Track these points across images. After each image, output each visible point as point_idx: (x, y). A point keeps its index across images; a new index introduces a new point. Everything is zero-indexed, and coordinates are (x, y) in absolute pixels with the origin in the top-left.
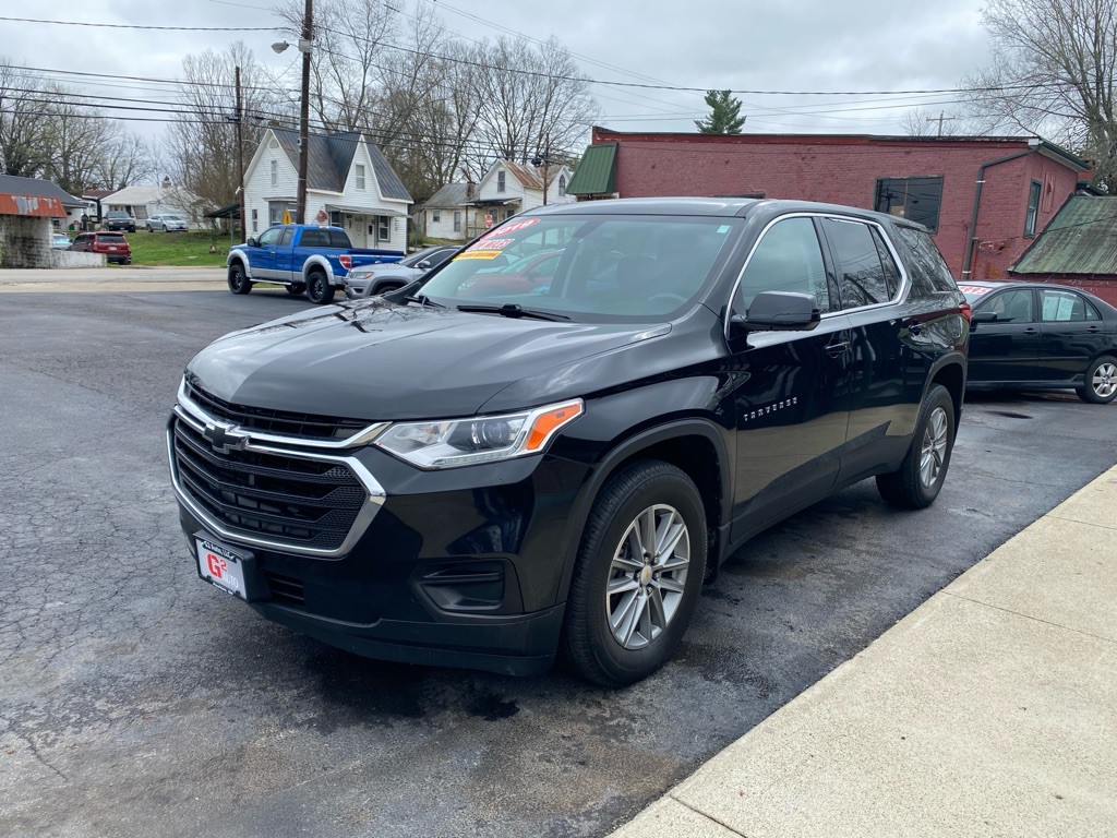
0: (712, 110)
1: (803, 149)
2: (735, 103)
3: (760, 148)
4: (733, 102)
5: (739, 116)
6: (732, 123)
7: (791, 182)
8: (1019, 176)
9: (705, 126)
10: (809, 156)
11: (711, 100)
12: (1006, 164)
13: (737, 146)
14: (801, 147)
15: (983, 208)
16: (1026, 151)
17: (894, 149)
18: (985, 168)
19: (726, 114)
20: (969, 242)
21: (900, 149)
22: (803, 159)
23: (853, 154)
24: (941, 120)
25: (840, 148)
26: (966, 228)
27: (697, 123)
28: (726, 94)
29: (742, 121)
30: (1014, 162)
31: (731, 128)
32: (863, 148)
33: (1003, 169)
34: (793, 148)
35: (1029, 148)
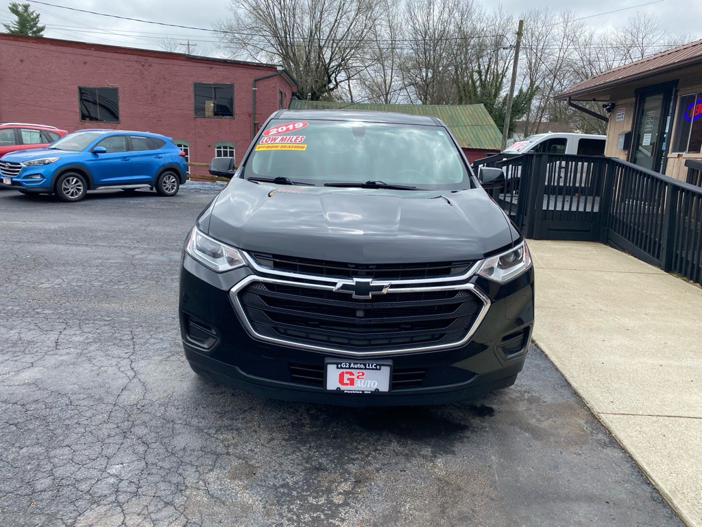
0: (16, 18)
1: (142, 59)
2: (35, 14)
3: (110, 55)
4: (32, 13)
5: (39, 25)
6: (35, 29)
7: (136, 81)
8: (274, 87)
9: (13, 29)
10: (146, 64)
11: (14, 9)
12: (267, 80)
13: (91, 52)
14: (141, 57)
15: (258, 104)
16: (275, 73)
17: (202, 65)
18: (256, 81)
19: (28, 22)
20: (253, 126)
21: (205, 65)
22: (143, 66)
23: (176, 66)
24: (188, 45)
25: (167, 60)
26: (250, 116)
27: (5, 26)
28: (26, 7)
29: (42, 29)
30: (271, 79)
31: (34, 32)
32: (183, 63)
33: (266, 82)
34: (135, 58)
35: (277, 71)
